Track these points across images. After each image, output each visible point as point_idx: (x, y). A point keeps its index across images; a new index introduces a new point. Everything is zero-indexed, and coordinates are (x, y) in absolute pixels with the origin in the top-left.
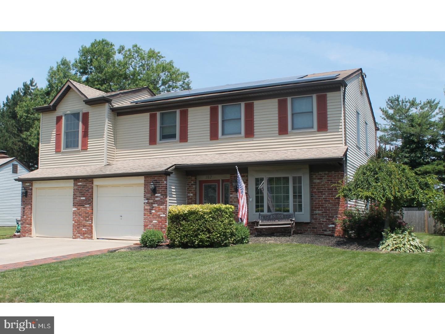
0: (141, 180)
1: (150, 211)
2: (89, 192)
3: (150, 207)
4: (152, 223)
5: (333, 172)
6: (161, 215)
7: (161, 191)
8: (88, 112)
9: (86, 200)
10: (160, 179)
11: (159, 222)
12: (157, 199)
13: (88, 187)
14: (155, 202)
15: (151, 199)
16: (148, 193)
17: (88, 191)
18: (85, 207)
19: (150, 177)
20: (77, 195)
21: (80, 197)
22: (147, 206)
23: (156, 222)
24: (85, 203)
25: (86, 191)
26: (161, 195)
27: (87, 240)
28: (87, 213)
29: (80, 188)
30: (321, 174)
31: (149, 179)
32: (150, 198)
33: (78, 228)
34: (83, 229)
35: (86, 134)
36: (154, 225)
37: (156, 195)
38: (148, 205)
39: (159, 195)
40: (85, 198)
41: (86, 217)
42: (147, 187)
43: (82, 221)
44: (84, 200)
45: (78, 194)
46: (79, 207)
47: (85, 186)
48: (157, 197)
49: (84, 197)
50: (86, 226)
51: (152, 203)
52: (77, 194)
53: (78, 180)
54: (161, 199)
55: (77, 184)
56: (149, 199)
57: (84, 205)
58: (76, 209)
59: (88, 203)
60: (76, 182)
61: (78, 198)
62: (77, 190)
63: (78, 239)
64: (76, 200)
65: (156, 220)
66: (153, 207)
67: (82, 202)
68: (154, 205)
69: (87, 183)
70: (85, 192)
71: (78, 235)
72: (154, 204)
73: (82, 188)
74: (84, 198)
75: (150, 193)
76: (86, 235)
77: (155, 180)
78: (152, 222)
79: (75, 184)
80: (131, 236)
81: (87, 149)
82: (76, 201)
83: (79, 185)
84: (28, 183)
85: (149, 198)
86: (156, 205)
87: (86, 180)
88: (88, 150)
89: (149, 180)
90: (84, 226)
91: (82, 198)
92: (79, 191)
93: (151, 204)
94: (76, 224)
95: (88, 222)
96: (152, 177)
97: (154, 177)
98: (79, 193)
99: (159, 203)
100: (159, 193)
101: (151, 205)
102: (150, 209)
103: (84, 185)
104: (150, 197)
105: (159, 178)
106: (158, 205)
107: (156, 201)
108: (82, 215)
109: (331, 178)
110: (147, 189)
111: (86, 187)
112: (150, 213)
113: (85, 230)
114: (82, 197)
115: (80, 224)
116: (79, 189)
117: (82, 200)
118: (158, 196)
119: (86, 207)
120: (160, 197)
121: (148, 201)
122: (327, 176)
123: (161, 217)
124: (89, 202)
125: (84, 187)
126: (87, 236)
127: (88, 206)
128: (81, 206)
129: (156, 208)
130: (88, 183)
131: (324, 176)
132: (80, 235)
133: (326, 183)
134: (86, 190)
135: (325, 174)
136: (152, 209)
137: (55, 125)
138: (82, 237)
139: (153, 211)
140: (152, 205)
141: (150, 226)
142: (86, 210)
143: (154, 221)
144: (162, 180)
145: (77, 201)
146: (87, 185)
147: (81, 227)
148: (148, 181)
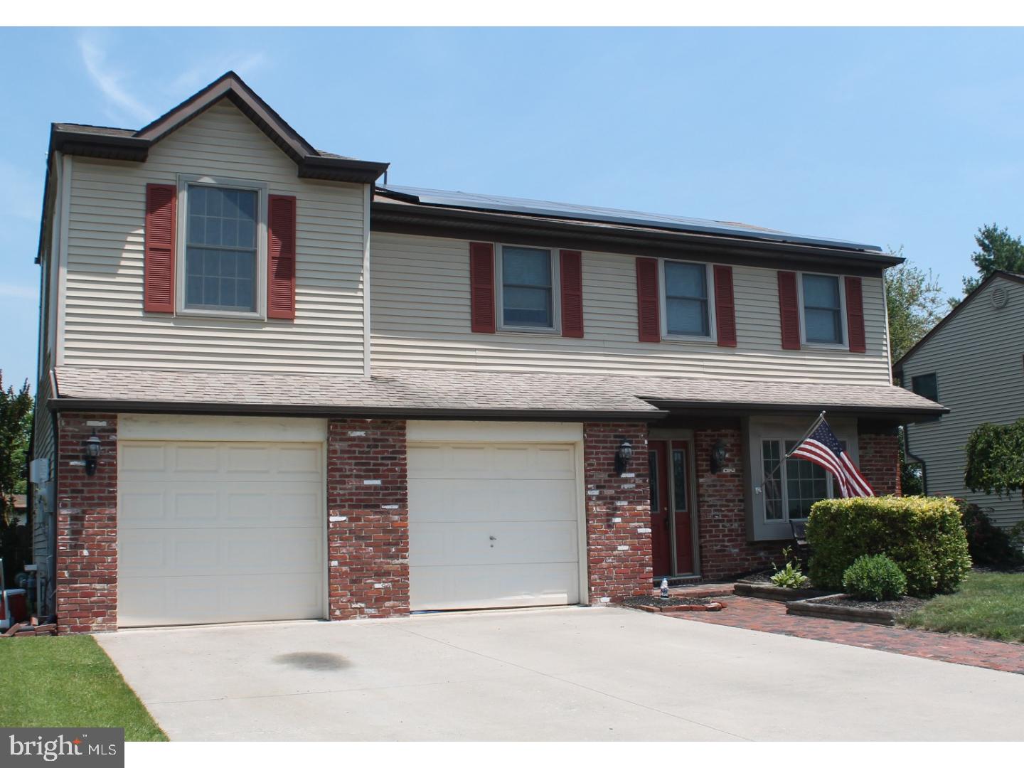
0: (574, 434)
1: (609, 520)
2: (397, 461)
3: (607, 509)
4: (615, 553)
5: (883, 436)
6: (640, 531)
7: (637, 464)
8: (294, 198)
9: (387, 488)
10: (632, 433)
11: (634, 548)
12: (626, 486)
13: (394, 446)
14: (622, 495)
15: (610, 487)
16: (600, 470)
17: (395, 458)
18: (381, 513)
19: (604, 425)
20: (348, 473)
21: (357, 476)
22: (599, 505)
23: (626, 548)
24: (381, 497)
25: (383, 458)
26: (637, 476)
27: (394, 619)
28: (390, 532)
29: (357, 449)
30: (864, 439)
31: (600, 431)
32: (607, 484)
33: (353, 581)
34: (377, 586)
35: (285, 268)
36: (618, 558)
37: (624, 475)
38: (600, 502)
39: (632, 475)
40: (383, 482)
41: (389, 544)
42: (597, 453)
43: (373, 557)
44: (376, 487)
45: (350, 467)
46: (355, 513)
47: (379, 444)
48: (626, 481)
49: (375, 478)
50: (387, 573)
51: (613, 498)
52: (347, 467)
53: (349, 419)
54: (638, 486)
55: (344, 434)
56: (603, 487)
57: (378, 506)
58: (344, 518)
59: (391, 498)
60: (343, 428)
61: (352, 484)
62: (346, 456)
63: (355, 618)
64: (341, 489)
65: (625, 544)
66: (616, 509)
67: (371, 494)
68: (619, 503)
69: (389, 434)
70: (380, 461)
71: (354, 606)
72: (619, 499)
73: (366, 449)
74: (378, 482)
75: (605, 470)
76: (388, 604)
77: (617, 434)
78: (615, 549)
79: (332, 436)
80: (529, 594)
81: (292, 319)
82: (341, 492)
83: (353, 439)
84: (102, 418)
85: (603, 484)
86: (625, 503)
87: (385, 422)
88: (296, 322)
89: (601, 434)
90: (380, 575)
91: (367, 482)
92: (356, 458)
93: (608, 501)
94: (345, 568)
95: (396, 561)
96: (609, 426)
97: (614, 426)
98: (356, 464)
99: (634, 498)
100: (631, 471)
101: (609, 503)
102: (608, 514)
103: (375, 440)
104: (605, 481)
105: (629, 429)
106: (629, 503)
107: (624, 492)
108: (369, 538)
109: (880, 448)
110: (596, 458)
111: (383, 446)
112: (610, 526)
113: (386, 588)
114: (369, 478)
115: (362, 569)
116: (354, 452)
117: (369, 487)
118: (630, 479)
119: (388, 512)
120: (634, 482)
121: (600, 493)
122: (875, 443)
123: (641, 534)
124: (396, 494)
125: (376, 446)
126: (392, 607)
127: (396, 507)
128: (366, 507)
129: (624, 510)
130: (393, 434)
131: (870, 443)
132: (363, 605)
133: (873, 456)
134: (386, 455)
135: (870, 439)
136: (614, 515)
137: (142, 214)
138: (373, 611)
139: (618, 520)
140: (613, 503)
141: (610, 560)
142: (385, 519)
143: (620, 548)
144: (637, 437)
145: (347, 492)
146: (387, 440)
147: (370, 577)
148: (599, 436)
